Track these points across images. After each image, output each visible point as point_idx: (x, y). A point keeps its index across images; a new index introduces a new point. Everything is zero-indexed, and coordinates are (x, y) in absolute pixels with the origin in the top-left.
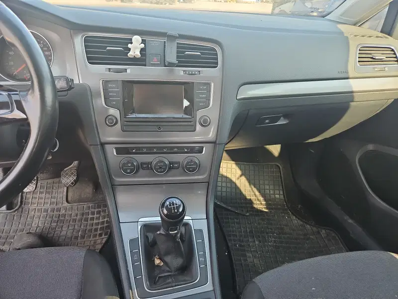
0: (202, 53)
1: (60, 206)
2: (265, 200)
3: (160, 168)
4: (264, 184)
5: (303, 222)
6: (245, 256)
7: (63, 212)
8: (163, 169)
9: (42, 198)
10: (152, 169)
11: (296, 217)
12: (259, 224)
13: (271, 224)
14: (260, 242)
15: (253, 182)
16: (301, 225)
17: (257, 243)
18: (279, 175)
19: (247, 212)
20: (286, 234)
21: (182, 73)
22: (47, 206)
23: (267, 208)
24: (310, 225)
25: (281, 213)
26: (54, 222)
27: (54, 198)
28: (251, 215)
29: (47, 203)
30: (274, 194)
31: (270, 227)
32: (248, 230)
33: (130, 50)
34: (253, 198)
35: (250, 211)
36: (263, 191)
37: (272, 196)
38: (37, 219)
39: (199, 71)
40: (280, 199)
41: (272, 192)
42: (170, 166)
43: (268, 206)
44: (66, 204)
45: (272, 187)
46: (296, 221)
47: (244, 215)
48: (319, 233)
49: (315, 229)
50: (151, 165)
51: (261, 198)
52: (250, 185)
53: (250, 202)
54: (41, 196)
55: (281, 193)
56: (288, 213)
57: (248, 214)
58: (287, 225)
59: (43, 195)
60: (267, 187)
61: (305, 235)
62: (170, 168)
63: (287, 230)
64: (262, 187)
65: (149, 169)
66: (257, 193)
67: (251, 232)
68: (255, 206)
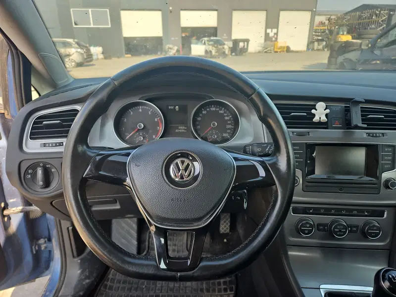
0: (386, 116)
3: (340, 231)
21: (365, 135)
33: (314, 115)
39: (383, 134)
50: (327, 227)
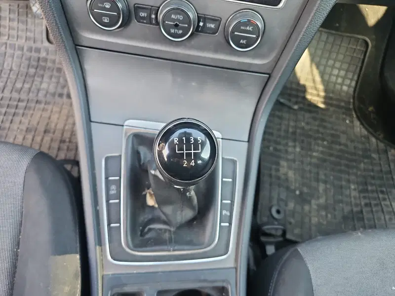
1: (38, 45)
2: (326, 91)
3: (176, 25)
4: (333, 67)
5: (369, 131)
6: (278, 164)
7: (43, 54)
8: (182, 28)
9: (13, 29)
10: (157, 23)
11: (362, 124)
12: (308, 124)
13: (325, 127)
14: (302, 148)
15: (317, 59)
16: (365, 137)
17: (298, 149)
18: (362, 57)
19: (296, 103)
20: (340, 144)
22: (22, 42)
23: (325, 103)
24: (377, 139)
25: (343, 113)
26: (33, 66)
27: (31, 31)
28: (301, 109)
29: (21, 37)
30: (342, 84)
31: (321, 130)
32: (291, 130)
34: (309, 85)
35: (300, 103)
36: (326, 77)
37: (338, 87)
38: (10, 59)
40: (347, 93)
41: (340, 80)
42: (198, 26)
43: (327, 100)
44: (46, 44)
45: (342, 73)
46: (358, 128)
47: (290, 108)
48: (386, 152)
49: (382, 146)
50: (156, 14)
51: (321, 87)
52: (311, 64)
53: (303, 89)
54: (11, 24)
55: (353, 84)
56: (351, 116)
57: (296, 107)
58: (344, 132)
59: (15, 24)
60: (336, 72)
61: (365, 150)
62: (197, 30)
63: (343, 139)
64: (328, 70)
65: (151, 23)
66: (318, 79)
67: (294, 133)
68: (309, 97)
